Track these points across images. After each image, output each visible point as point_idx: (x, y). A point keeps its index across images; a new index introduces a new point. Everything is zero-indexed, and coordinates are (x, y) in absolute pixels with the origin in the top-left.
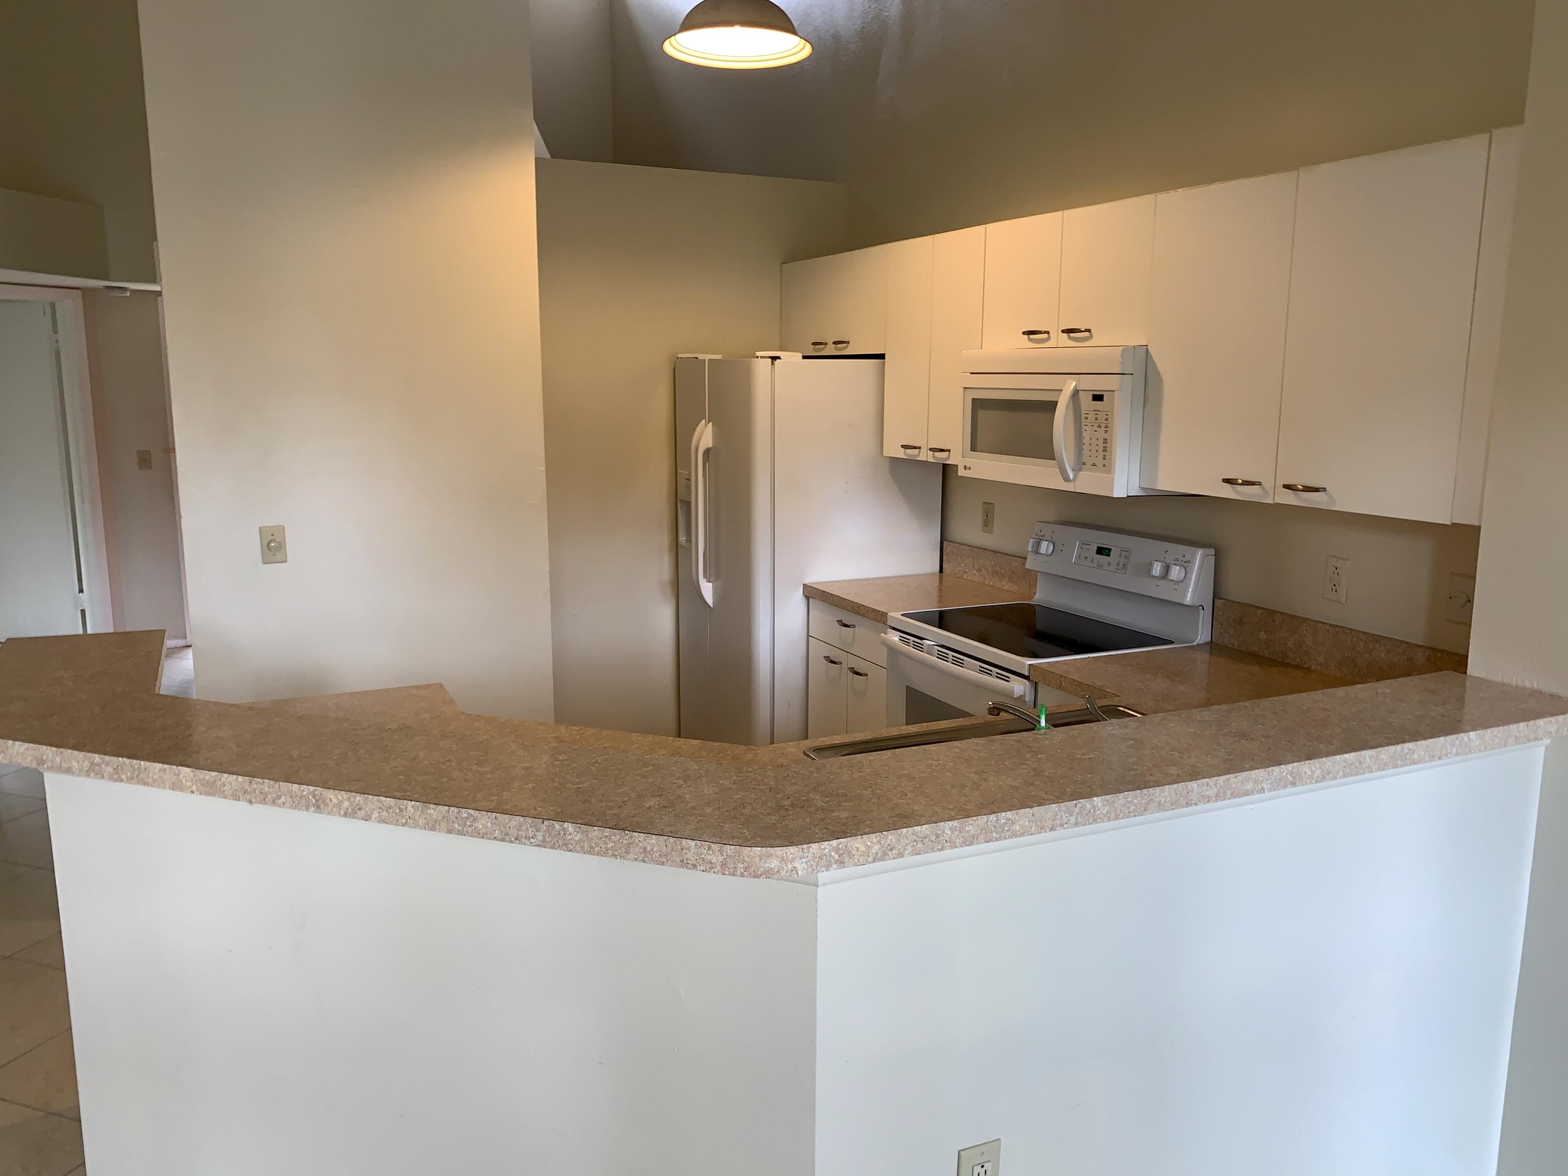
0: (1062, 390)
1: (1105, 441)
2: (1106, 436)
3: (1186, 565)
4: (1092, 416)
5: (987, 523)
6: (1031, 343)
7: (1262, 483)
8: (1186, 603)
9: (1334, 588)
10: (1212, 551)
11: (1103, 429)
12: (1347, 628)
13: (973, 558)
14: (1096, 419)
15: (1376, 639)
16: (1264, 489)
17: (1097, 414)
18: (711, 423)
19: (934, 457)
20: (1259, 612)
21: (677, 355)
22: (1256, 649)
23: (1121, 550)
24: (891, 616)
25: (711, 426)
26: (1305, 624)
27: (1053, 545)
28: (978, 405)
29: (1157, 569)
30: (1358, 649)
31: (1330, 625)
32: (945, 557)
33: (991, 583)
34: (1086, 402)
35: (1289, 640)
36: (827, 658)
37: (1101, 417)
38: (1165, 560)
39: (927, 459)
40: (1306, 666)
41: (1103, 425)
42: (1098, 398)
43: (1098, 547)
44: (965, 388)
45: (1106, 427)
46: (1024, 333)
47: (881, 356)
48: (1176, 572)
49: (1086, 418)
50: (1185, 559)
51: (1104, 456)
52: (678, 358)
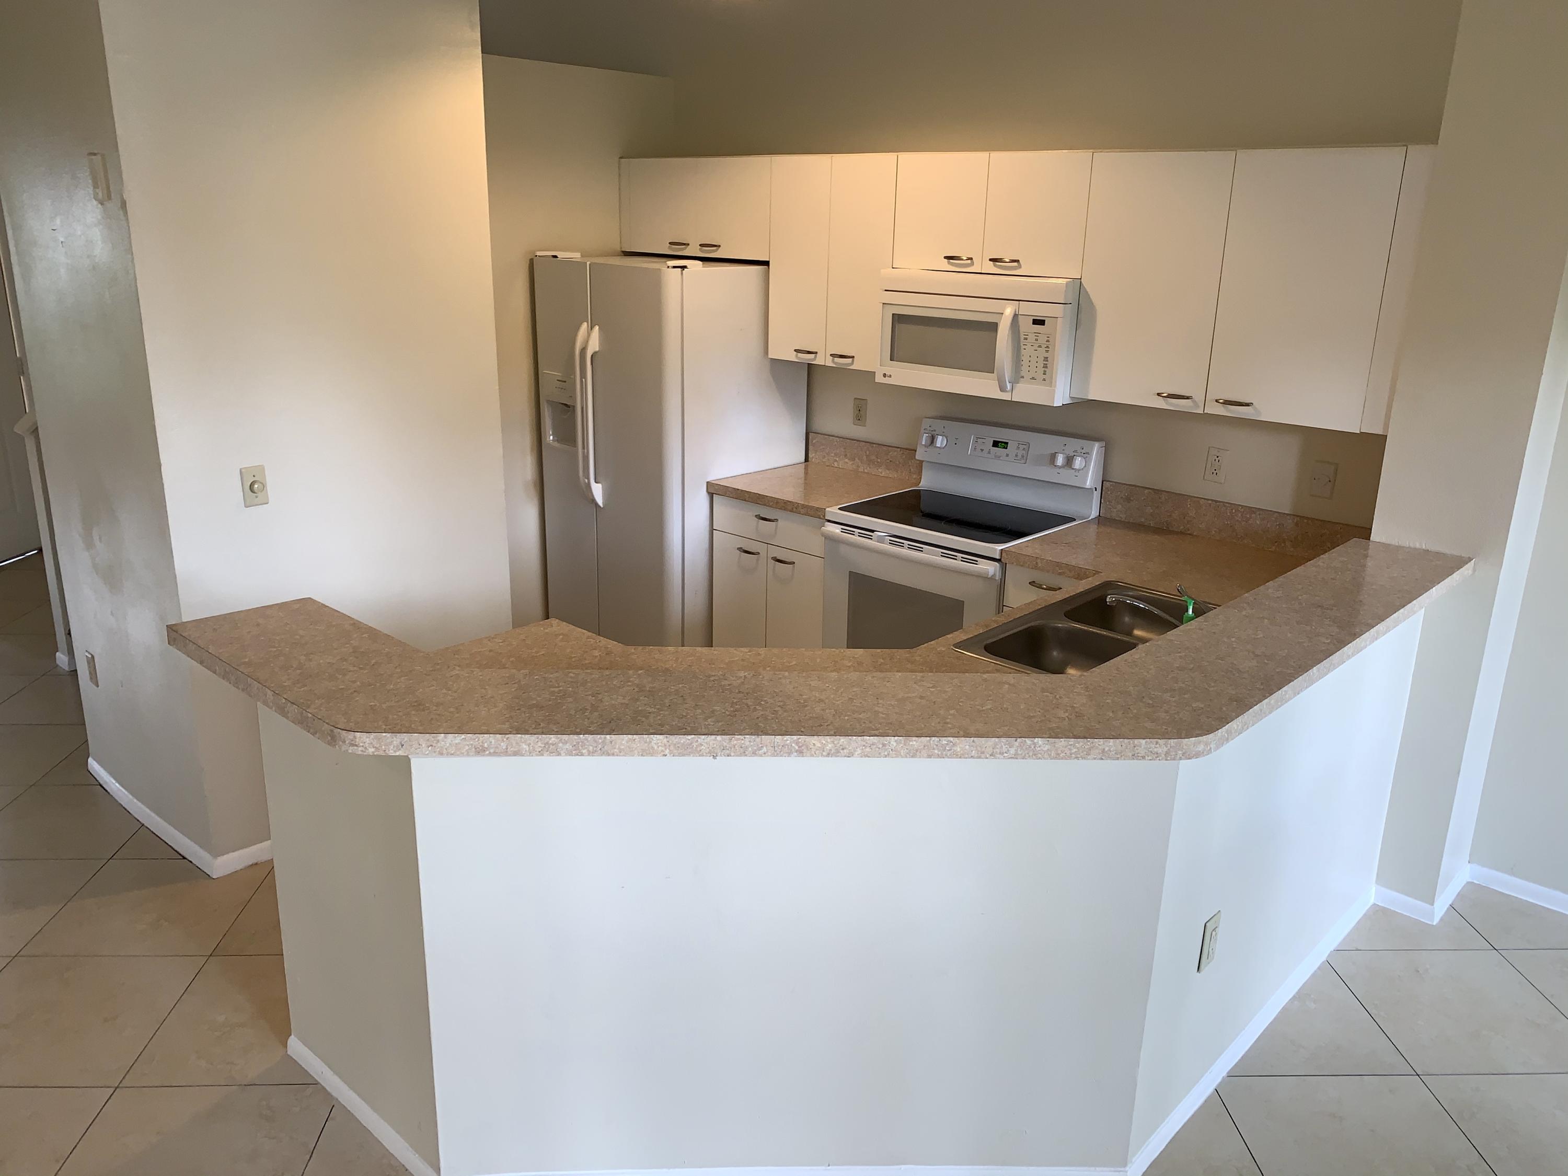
0: (1003, 313)
1: (1046, 359)
2: (1046, 355)
3: (1086, 455)
4: (1032, 338)
5: (860, 416)
6: (951, 266)
7: (1193, 397)
8: (1087, 487)
9: (1215, 472)
10: (1103, 444)
11: (1043, 349)
12: (1227, 503)
13: (844, 449)
14: (1037, 340)
15: (1252, 510)
16: (1195, 402)
17: (1038, 336)
18: (597, 327)
19: (833, 361)
20: (1146, 491)
21: (534, 253)
22: (1143, 520)
23: (1019, 444)
24: (828, 511)
25: (598, 330)
26: (1189, 500)
27: (946, 438)
28: (898, 319)
29: (1060, 460)
30: (1237, 518)
31: (1212, 500)
32: (810, 447)
33: (866, 471)
34: (1026, 325)
35: (1174, 513)
36: (740, 549)
37: (1042, 340)
38: (1065, 451)
39: (825, 363)
40: (1189, 532)
41: (1044, 346)
42: (1039, 322)
43: (994, 441)
44: (883, 304)
45: (1047, 347)
46: (945, 257)
47: (766, 263)
48: (1078, 462)
49: (1026, 339)
50: (1083, 451)
51: (1045, 371)
52: (536, 256)
